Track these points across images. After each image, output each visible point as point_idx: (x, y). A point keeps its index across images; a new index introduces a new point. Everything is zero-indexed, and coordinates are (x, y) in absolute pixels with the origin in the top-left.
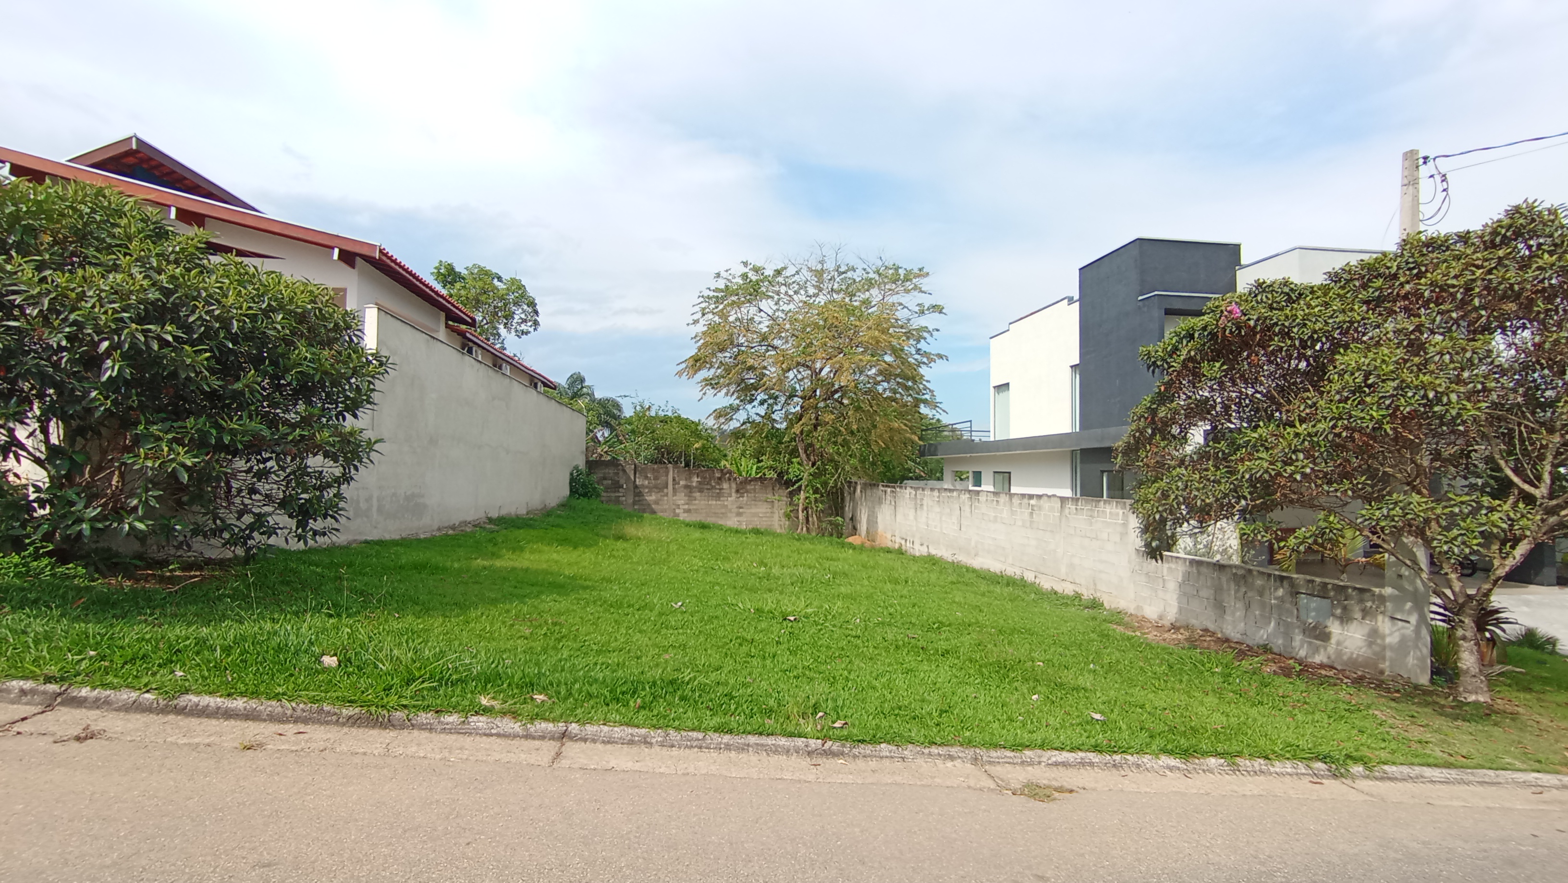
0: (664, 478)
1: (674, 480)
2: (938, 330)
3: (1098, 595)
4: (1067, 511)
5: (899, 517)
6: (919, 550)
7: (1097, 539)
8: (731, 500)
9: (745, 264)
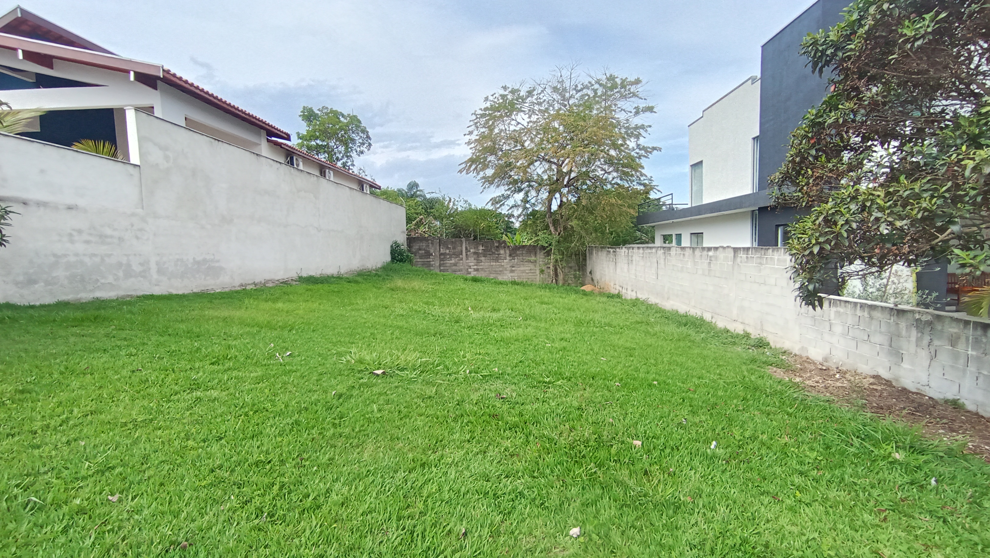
0: (459, 248)
1: (466, 249)
2: (650, 126)
3: (764, 335)
4: (739, 260)
5: (618, 270)
6: (630, 295)
7: (765, 284)
8: (506, 262)
9: (505, 88)
